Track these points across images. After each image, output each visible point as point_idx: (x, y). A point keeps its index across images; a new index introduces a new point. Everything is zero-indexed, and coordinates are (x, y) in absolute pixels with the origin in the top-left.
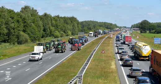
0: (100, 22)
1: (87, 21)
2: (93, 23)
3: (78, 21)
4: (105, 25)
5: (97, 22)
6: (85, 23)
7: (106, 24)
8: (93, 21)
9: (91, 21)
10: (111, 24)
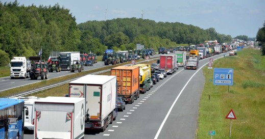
0: (160, 23)
1: (124, 19)
2: (139, 25)
3: (74, 19)
4: (175, 33)
5: (152, 23)
6: (115, 24)
7: (178, 28)
8: (141, 19)
9: (134, 19)
10: (192, 29)
